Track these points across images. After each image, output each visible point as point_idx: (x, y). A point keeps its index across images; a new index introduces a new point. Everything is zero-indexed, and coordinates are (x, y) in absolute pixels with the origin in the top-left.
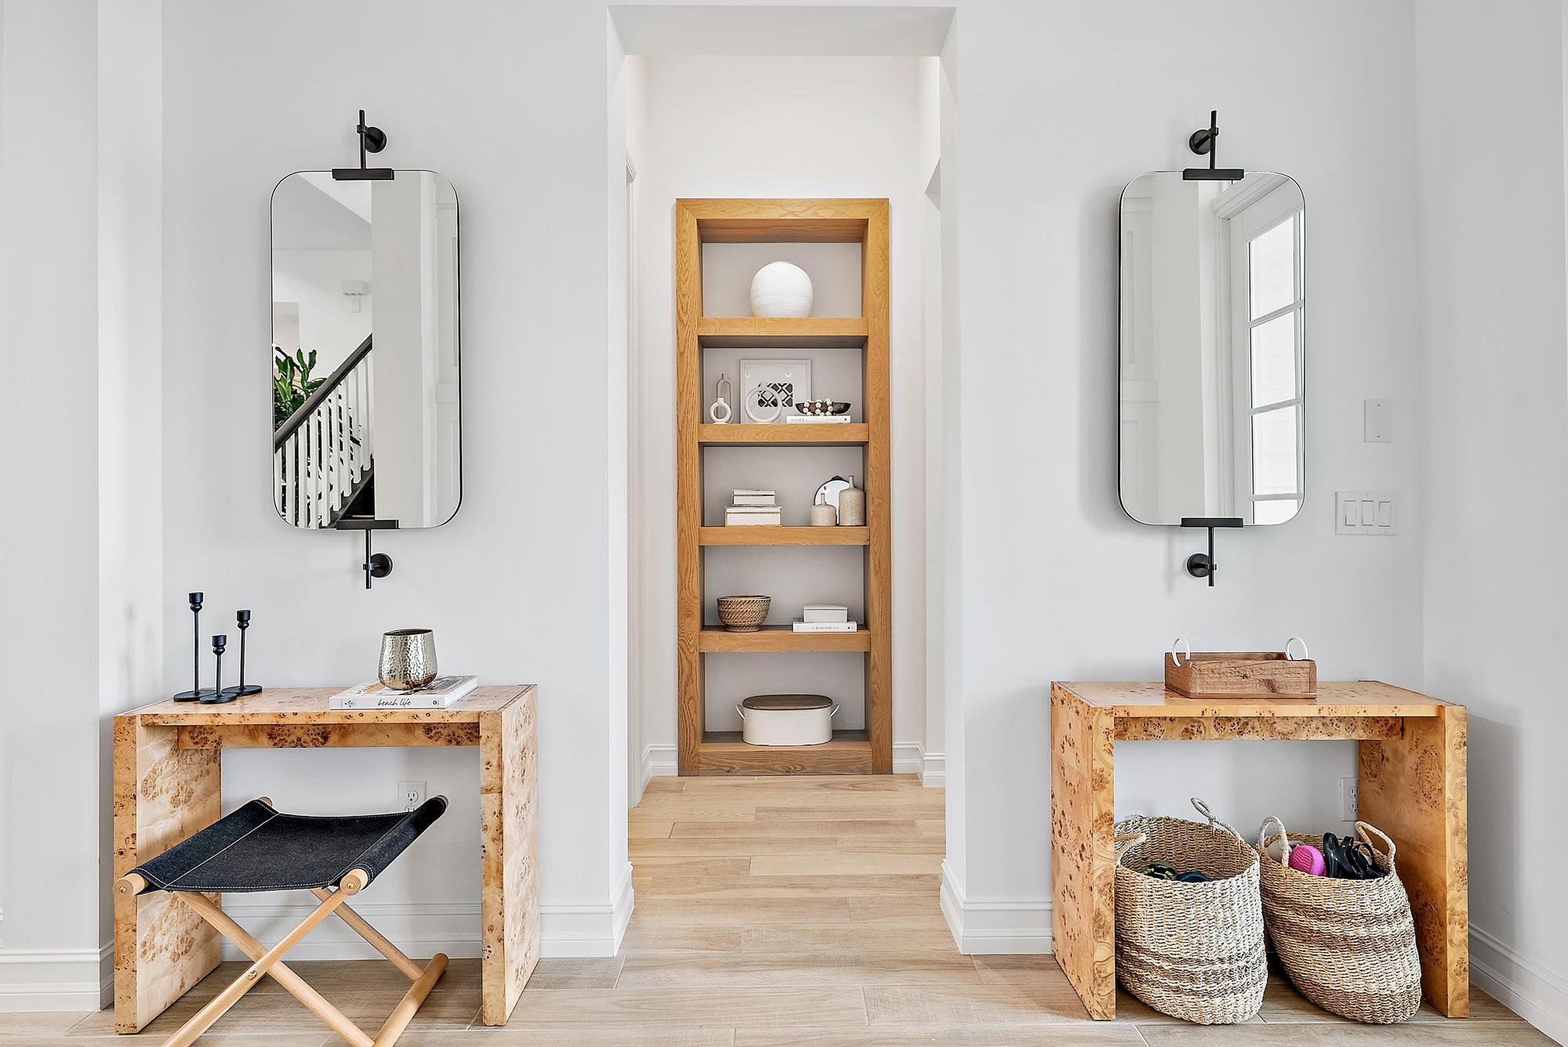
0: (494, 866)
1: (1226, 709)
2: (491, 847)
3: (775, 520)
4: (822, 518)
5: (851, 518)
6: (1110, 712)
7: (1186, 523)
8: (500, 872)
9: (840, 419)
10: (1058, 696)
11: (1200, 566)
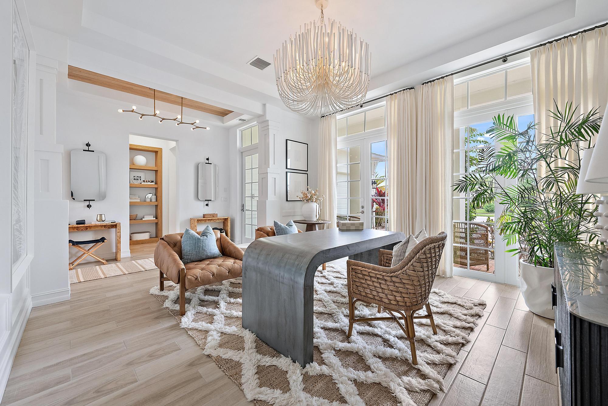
0: (119, 241)
1: (208, 218)
2: (119, 239)
3: (139, 201)
4: (148, 200)
5: (154, 200)
6: (197, 219)
7: (206, 200)
8: (120, 242)
9: (152, 183)
10: (191, 219)
11: (207, 205)
